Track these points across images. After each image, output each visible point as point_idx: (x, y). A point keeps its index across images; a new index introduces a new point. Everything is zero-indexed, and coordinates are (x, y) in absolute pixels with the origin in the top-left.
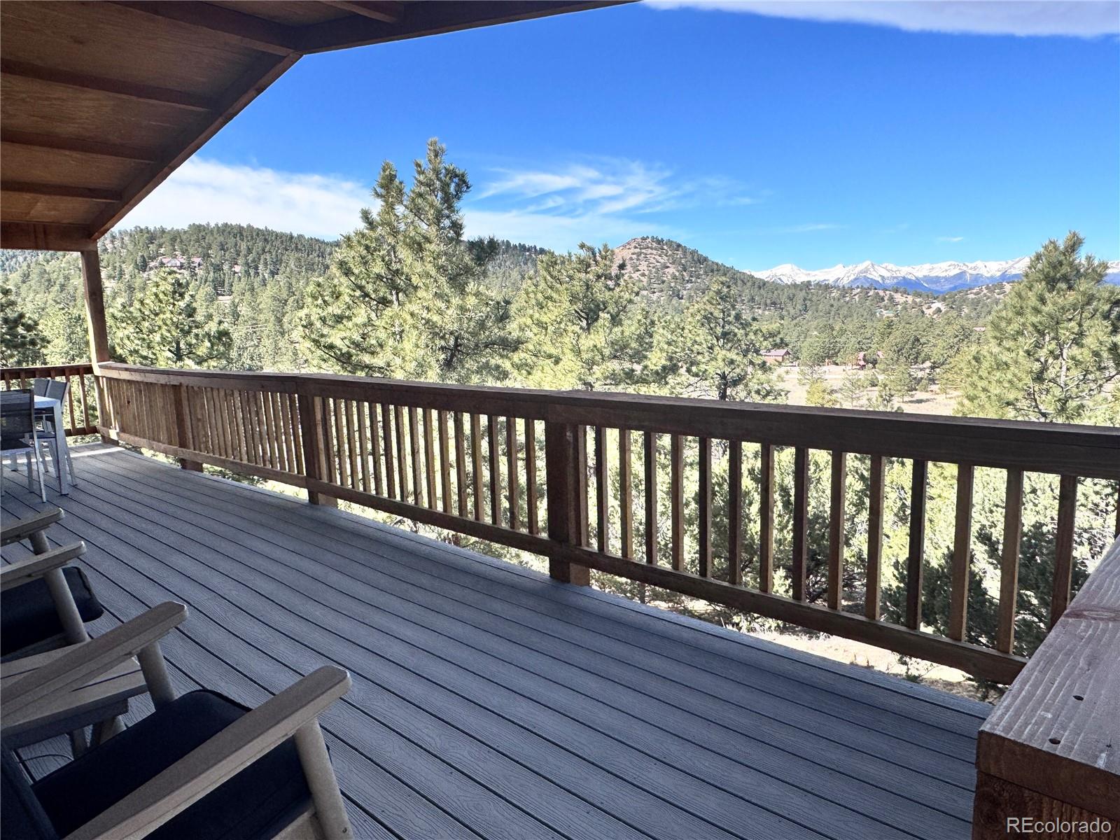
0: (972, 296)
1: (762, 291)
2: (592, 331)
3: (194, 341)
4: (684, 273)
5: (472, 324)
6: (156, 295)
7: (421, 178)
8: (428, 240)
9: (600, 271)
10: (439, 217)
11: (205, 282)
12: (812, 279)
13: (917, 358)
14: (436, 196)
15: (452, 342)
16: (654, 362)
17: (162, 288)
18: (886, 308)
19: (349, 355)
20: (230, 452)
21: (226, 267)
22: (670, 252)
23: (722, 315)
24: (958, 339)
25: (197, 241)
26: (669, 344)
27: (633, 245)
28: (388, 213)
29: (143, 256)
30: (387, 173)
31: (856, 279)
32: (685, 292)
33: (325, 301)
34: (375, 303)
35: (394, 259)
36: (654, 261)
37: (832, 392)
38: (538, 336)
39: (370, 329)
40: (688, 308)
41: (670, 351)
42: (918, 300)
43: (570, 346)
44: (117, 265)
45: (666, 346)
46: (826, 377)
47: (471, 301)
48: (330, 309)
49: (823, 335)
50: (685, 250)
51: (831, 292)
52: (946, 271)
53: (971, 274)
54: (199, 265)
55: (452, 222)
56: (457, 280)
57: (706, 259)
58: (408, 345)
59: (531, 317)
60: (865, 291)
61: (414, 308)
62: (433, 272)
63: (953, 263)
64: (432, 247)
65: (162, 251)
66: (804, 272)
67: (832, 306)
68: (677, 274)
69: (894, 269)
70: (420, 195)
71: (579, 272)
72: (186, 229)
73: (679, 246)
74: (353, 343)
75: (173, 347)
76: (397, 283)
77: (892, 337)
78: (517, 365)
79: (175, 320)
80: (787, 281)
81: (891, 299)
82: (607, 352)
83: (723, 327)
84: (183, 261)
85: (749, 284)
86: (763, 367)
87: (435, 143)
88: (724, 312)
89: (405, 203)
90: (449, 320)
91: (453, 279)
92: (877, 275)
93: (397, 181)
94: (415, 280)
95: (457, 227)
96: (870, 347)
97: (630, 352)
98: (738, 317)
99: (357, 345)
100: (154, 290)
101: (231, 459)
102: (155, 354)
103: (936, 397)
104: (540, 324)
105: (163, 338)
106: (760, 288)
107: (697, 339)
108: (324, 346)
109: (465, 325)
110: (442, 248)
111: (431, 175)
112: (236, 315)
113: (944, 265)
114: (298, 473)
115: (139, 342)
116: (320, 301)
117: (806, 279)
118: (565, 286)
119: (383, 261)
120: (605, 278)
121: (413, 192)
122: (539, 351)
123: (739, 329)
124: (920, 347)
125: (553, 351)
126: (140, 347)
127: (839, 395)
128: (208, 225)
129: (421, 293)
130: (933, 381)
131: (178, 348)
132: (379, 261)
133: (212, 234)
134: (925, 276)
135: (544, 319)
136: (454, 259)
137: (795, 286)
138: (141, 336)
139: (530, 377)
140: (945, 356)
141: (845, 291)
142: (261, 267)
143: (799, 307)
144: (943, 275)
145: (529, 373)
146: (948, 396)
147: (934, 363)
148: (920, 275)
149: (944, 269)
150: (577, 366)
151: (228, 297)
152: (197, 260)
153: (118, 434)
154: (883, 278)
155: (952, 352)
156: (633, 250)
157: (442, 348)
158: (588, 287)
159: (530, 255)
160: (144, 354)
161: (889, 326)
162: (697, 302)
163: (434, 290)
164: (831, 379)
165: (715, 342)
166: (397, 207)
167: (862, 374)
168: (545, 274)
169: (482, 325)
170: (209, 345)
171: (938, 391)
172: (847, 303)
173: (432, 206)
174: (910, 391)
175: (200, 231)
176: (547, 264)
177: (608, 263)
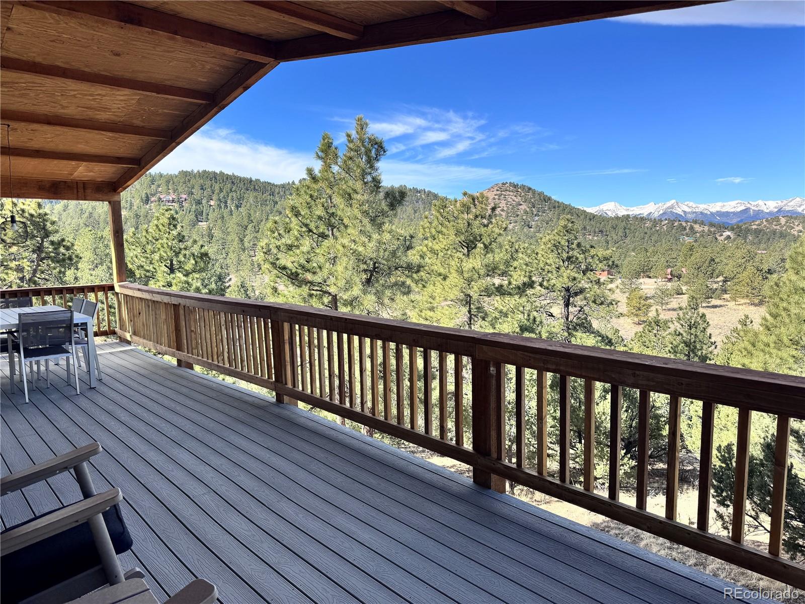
0: (754, 227)
1: (592, 222)
2: (471, 256)
3: (183, 259)
4: (533, 209)
5: (387, 253)
6: (157, 226)
7: (351, 145)
8: (355, 192)
9: (478, 213)
10: (364, 174)
11: (190, 212)
12: (630, 213)
13: (712, 274)
14: (362, 159)
15: (371, 266)
16: (515, 278)
17: (161, 221)
18: (687, 235)
19: (297, 274)
20: (215, 357)
21: (204, 202)
22: (523, 194)
23: (567, 244)
24: (745, 259)
25: (185, 182)
26: (527, 265)
27: (496, 188)
28: (326, 171)
29: (146, 193)
30: (326, 141)
31: (663, 213)
32: (533, 223)
33: (279, 234)
34: (316, 236)
35: (330, 205)
36: (511, 200)
37: (647, 298)
38: (431, 260)
39: (312, 255)
40: (541, 239)
41: (528, 270)
42: (712, 229)
43: (455, 267)
44: (129, 199)
45: (524, 267)
46: (643, 287)
47: (387, 237)
48: (283, 240)
49: (639, 256)
50: (534, 192)
51: (645, 224)
52: (735, 207)
53: (753, 210)
54: (186, 200)
55: (373, 178)
56: (376, 221)
57: (550, 199)
58: (340, 268)
59: (426, 246)
60: (672, 222)
61: (345, 241)
62: (359, 216)
63: (740, 201)
64: (359, 197)
65: (160, 189)
66: (625, 208)
67: (646, 233)
68: (528, 210)
69: (694, 206)
70: (351, 158)
71: (463, 213)
72: (177, 174)
73: (530, 189)
74: (300, 265)
75: (168, 263)
76: (332, 222)
77: (693, 258)
78: (415, 280)
79: (170, 244)
80: (610, 214)
81: (692, 228)
82: (482, 272)
83: (568, 253)
84: (174, 197)
85: (582, 217)
86: (598, 282)
87: (361, 119)
88: (569, 242)
89: (339, 164)
90: (369, 250)
91: (373, 220)
92: (680, 211)
93: (333, 148)
94: (346, 221)
95: (376, 182)
96: (676, 265)
97: (499, 272)
98: (579, 245)
99: (303, 267)
100: (156, 222)
101: (216, 363)
102: (155, 269)
103: (727, 303)
104: (432, 251)
105: (161, 257)
106: (590, 220)
107: (548, 261)
108: (279, 267)
109: (381, 254)
110: (366, 197)
111: (359, 143)
112: (211, 236)
113: (733, 203)
114: (269, 378)
115: (144, 260)
116: (276, 234)
117: (626, 213)
118: (452, 223)
119: (323, 206)
120: (482, 217)
121: (345, 155)
122: (432, 271)
123: (580, 254)
124: (715, 266)
125: (442, 270)
126: (144, 263)
127: (652, 301)
128: (192, 171)
129: (350, 231)
130: (725, 291)
131: (172, 264)
132: (320, 206)
133: (195, 178)
134: (717, 212)
135: (436, 247)
136: (374, 205)
137: (617, 218)
138: (146, 255)
139: (425, 289)
140: (735, 272)
141: (656, 222)
142: (229, 202)
143: (620, 234)
144: (732, 210)
145: (424, 286)
146: (737, 303)
147: (726, 278)
148: (714, 210)
149: (732, 206)
150: (461, 282)
151: (205, 223)
152: (184, 196)
153: (131, 336)
154: (685, 212)
155: (740, 270)
156: (495, 192)
157: (365, 271)
158: (469, 224)
159: (421, 196)
160: (147, 268)
161: (691, 249)
162: (548, 234)
163: (360, 229)
164: (646, 289)
165: (561, 263)
166: (333, 166)
167: (669, 285)
168: (438, 215)
169: (394, 253)
170: (193, 262)
171: (729, 299)
172: (658, 231)
173: (358, 166)
174: (707, 299)
175: (186, 176)
176: (439, 207)
177: (484, 206)
